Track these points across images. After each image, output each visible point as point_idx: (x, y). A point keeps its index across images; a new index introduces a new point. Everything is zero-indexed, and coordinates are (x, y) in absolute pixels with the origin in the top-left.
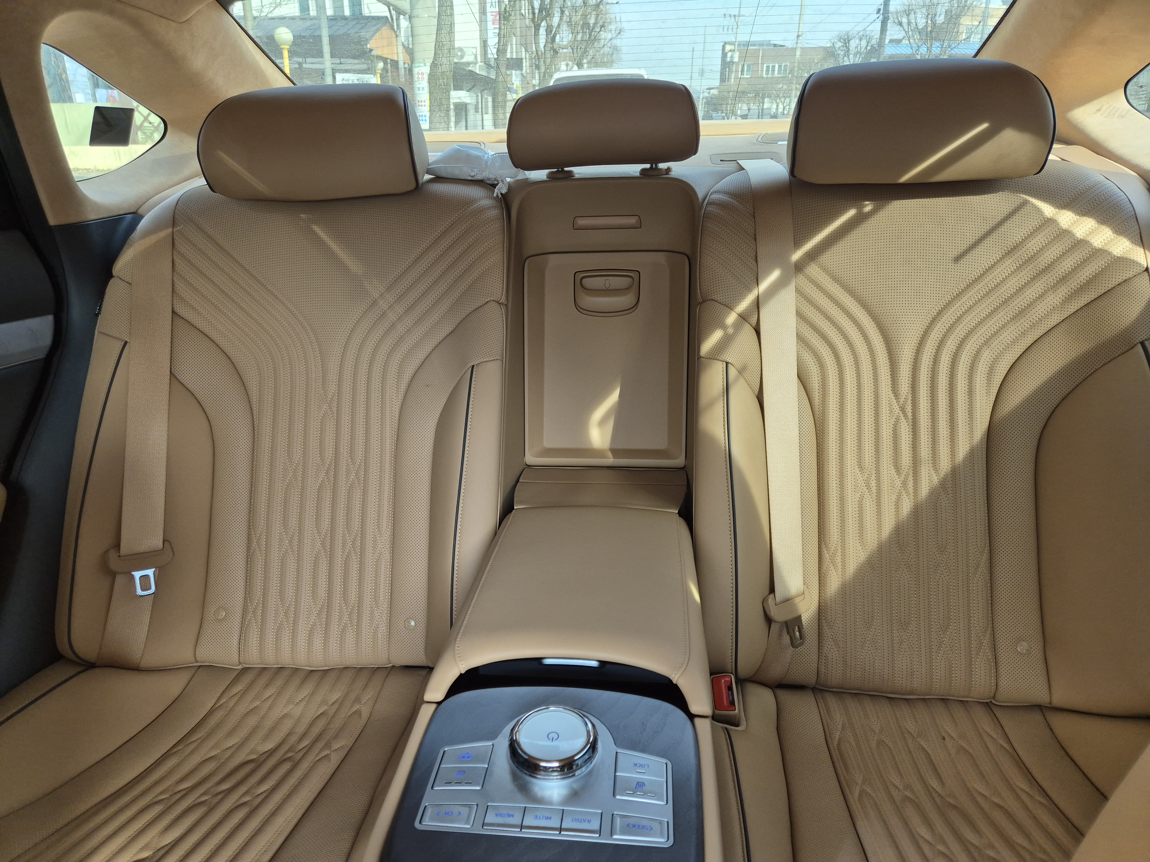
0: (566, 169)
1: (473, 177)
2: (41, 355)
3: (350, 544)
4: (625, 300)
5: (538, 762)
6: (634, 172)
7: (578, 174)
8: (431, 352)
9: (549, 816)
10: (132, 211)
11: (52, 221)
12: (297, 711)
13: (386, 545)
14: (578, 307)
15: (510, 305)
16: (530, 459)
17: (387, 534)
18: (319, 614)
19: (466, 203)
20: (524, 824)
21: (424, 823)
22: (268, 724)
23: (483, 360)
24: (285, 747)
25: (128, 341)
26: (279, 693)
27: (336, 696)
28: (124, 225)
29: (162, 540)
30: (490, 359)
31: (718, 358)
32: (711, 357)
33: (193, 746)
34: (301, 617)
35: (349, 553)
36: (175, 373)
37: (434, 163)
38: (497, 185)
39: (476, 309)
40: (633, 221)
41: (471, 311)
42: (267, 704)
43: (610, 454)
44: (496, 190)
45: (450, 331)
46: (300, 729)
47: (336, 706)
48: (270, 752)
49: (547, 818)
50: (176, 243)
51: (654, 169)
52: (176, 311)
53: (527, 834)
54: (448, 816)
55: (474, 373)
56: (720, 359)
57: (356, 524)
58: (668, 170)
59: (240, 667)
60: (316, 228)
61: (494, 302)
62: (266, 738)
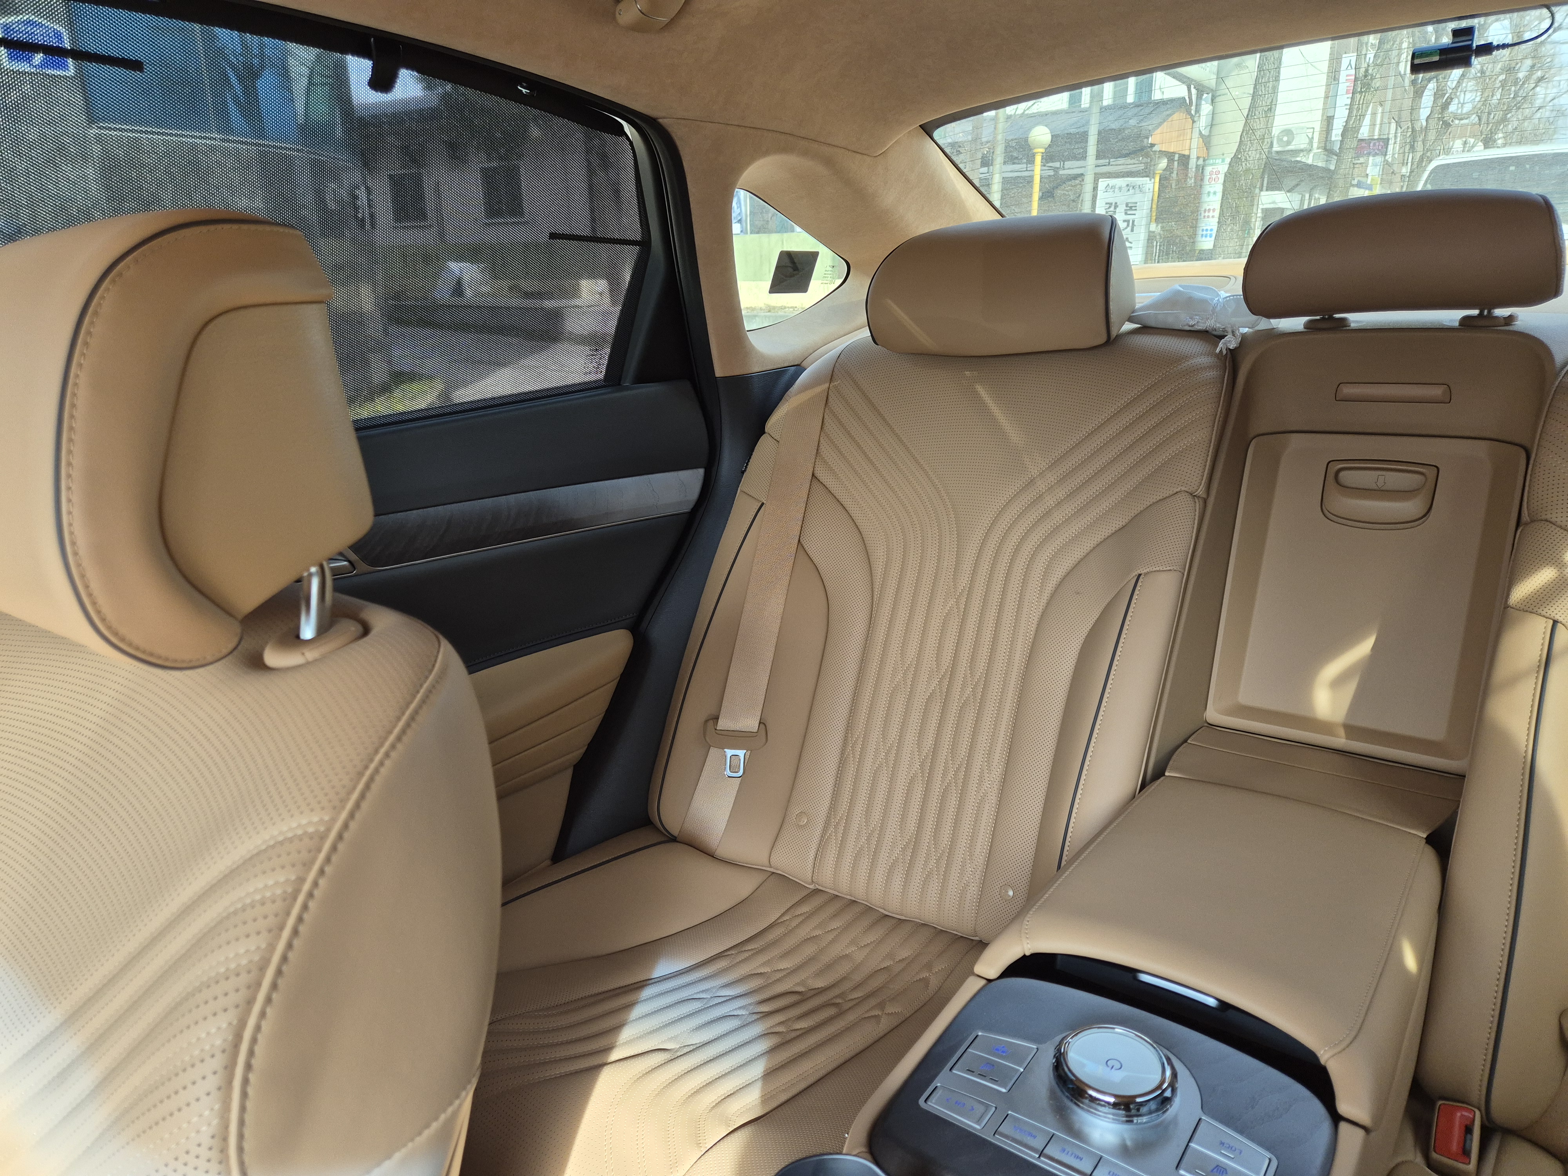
0: (1337, 316)
1: (1192, 326)
2: (687, 508)
3: (951, 774)
4: (1410, 508)
5: (1086, 1088)
6: (1451, 321)
7: (1354, 322)
8: (1091, 551)
9: (1080, 1156)
10: (796, 364)
11: (719, 373)
12: (859, 956)
13: (994, 786)
14: (1326, 512)
15: (1211, 500)
16: (1213, 714)
17: (997, 771)
18: (904, 849)
19: (1176, 359)
20: (1045, 1151)
21: (929, 1103)
22: (825, 959)
23: (1155, 569)
24: (836, 991)
25: (765, 502)
26: (846, 928)
27: (905, 953)
28: (787, 377)
29: (758, 721)
30: (1165, 569)
31: (1540, 611)
32: (1526, 608)
33: (746, 955)
34: (884, 847)
35: (949, 784)
36: (803, 543)
37: (1141, 309)
38: (1224, 337)
39: (1160, 500)
40: (1437, 392)
41: (1151, 503)
42: (830, 937)
43: (1342, 732)
44: (1221, 345)
45: (1121, 526)
46: (857, 978)
47: (903, 965)
48: (819, 990)
49: (1077, 1157)
50: (830, 399)
51: (1486, 317)
52: (816, 475)
53: (1044, 1164)
54: (958, 1106)
55: (1139, 584)
56: (1544, 613)
57: (963, 751)
58: (1510, 319)
59: (812, 887)
60: (980, 389)
61: (1186, 494)
62: (819, 974)
